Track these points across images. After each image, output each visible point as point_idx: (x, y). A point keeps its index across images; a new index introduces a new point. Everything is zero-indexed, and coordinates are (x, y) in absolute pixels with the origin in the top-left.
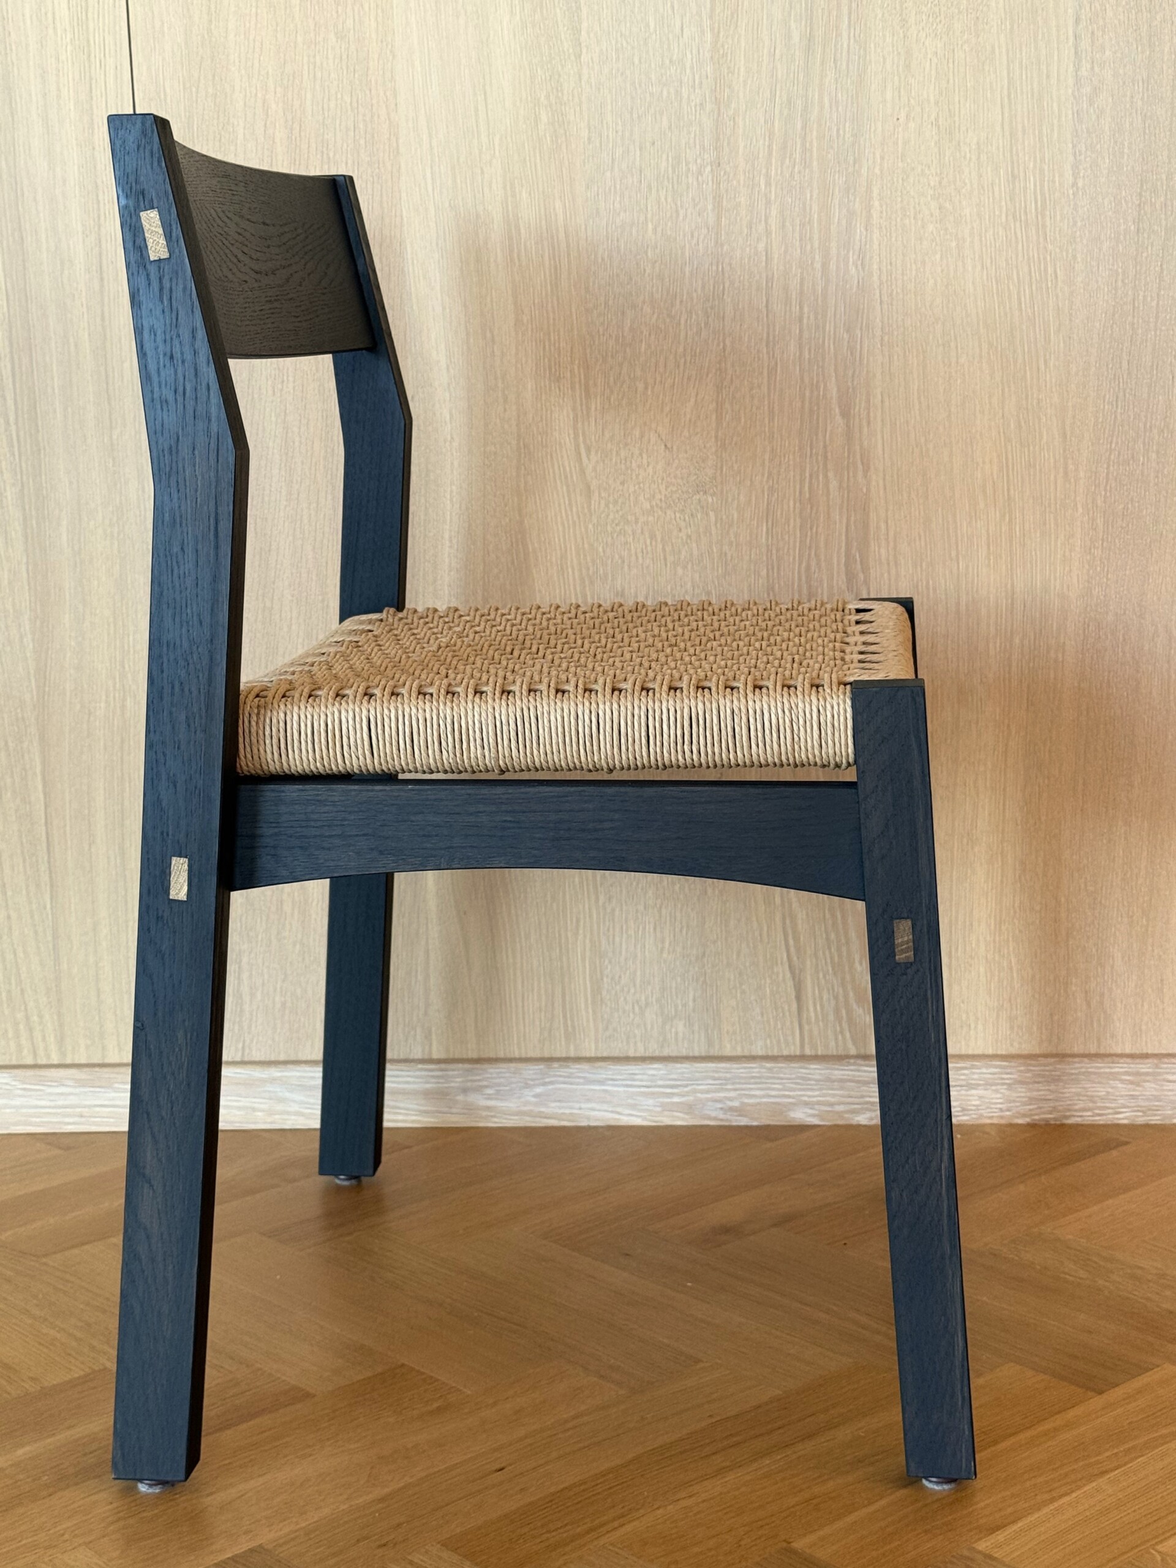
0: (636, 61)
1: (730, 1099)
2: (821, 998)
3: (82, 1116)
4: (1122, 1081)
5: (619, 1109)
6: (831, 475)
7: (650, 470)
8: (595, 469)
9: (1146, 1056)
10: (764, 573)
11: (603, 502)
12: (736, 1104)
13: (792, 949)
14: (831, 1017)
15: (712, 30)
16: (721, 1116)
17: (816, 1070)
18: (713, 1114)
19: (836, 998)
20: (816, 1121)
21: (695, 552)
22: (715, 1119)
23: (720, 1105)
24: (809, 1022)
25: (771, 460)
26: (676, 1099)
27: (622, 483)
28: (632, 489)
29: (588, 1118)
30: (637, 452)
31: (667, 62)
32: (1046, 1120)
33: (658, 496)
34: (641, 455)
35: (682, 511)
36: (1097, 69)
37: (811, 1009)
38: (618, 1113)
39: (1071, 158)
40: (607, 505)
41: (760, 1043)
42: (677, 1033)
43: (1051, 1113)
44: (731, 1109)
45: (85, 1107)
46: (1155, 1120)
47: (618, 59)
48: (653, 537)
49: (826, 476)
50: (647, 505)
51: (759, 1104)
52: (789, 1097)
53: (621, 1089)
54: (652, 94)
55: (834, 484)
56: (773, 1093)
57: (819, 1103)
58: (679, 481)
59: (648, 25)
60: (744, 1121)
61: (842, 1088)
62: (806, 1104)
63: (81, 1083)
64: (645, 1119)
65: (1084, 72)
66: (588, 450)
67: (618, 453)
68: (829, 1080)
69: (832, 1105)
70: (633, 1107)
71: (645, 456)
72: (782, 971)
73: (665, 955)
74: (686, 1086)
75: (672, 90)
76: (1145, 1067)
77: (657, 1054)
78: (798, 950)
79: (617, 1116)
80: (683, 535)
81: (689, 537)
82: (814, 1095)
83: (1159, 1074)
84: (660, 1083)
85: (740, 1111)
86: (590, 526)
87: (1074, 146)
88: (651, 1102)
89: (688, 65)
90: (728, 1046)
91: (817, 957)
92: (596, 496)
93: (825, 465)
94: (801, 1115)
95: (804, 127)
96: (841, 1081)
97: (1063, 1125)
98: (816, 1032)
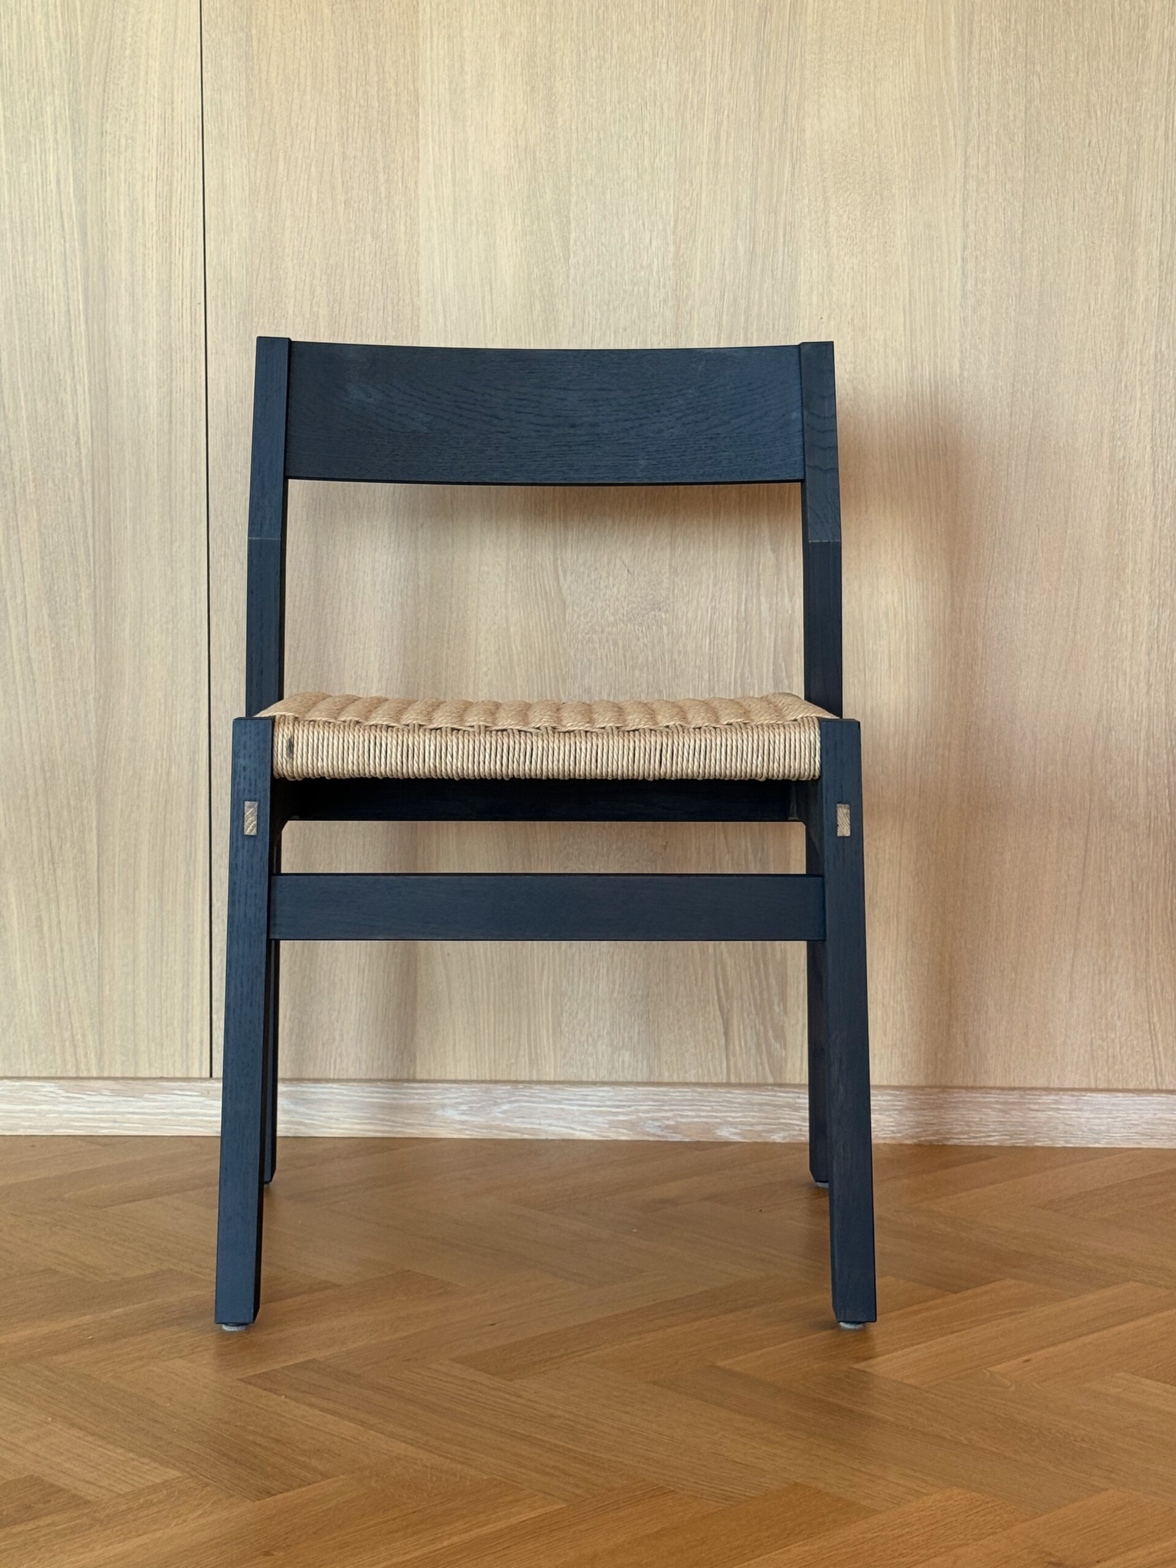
0: (614, 265)
1: (668, 1118)
2: (745, 1034)
3: (115, 1122)
4: (993, 1109)
5: (572, 1126)
6: (763, 599)
7: (615, 590)
8: (569, 588)
9: (1014, 1089)
10: (706, 677)
11: (576, 616)
12: (671, 1123)
13: (722, 993)
14: (753, 1051)
15: (675, 243)
16: (660, 1133)
17: (739, 1096)
18: (653, 1131)
19: (758, 1034)
20: (738, 1139)
21: (650, 658)
22: (654, 1135)
23: (658, 1124)
24: (734, 1055)
25: (715, 585)
26: (621, 1118)
27: (592, 600)
28: (599, 604)
29: (546, 1132)
30: (604, 575)
31: (638, 267)
32: (930, 1142)
33: (621, 611)
34: (608, 577)
35: (640, 624)
36: (979, 286)
37: (737, 1043)
38: (573, 1129)
39: (958, 354)
40: (579, 617)
41: (693, 1072)
42: (623, 1061)
43: (933, 1135)
44: (667, 1127)
45: (118, 1113)
46: (1020, 1142)
47: (598, 262)
48: (615, 644)
49: (759, 600)
50: (612, 619)
51: (691, 1123)
52: (717, 1117)
53: (575, 1108)
54: (625, 291)
55: (765, 607)
56: (703, 1114)
57: (742, 1123)
58: (639, 599)
59: (623, 237)
60: (678, 1138)
61: (760, 1111)
62: (731, 1124)
63: (115, 1093)
64: (594, 1134)
65: (969, 287)
66: (565, 572)
67: (589, 576)
68: (750, 1103)
69: (752, 1125)
70: (585, 1123)
71: (611, 579)
72: (714, 1010)
73: (615, 995)
74: (630, 1106)
75: (641, 289)
76: (1013, 1097)
77: (606, 1079)
78: (727, 992)
79: (572, 1131)
80: (640, 643)
81: (645, 645)
82: (737, 1116)
83: (1024, 1104)
84: (609, 1103)
85: (675, 1129)
86: (565, 635)
87: (961, 345)
88: (600, 1119)
89: (655, 270)
90: (666, 1074)
91: (742, 999)
92: (569, 610)
93: (758, 590)
94: (726, 1134)
95: (746, 321)
96: (761, 1104)
97: (944, 1146)
98: (740, 1064)
